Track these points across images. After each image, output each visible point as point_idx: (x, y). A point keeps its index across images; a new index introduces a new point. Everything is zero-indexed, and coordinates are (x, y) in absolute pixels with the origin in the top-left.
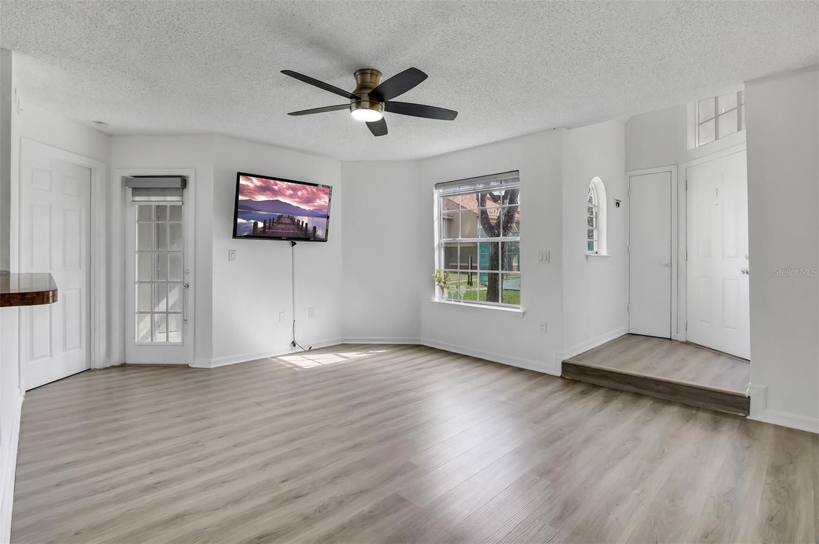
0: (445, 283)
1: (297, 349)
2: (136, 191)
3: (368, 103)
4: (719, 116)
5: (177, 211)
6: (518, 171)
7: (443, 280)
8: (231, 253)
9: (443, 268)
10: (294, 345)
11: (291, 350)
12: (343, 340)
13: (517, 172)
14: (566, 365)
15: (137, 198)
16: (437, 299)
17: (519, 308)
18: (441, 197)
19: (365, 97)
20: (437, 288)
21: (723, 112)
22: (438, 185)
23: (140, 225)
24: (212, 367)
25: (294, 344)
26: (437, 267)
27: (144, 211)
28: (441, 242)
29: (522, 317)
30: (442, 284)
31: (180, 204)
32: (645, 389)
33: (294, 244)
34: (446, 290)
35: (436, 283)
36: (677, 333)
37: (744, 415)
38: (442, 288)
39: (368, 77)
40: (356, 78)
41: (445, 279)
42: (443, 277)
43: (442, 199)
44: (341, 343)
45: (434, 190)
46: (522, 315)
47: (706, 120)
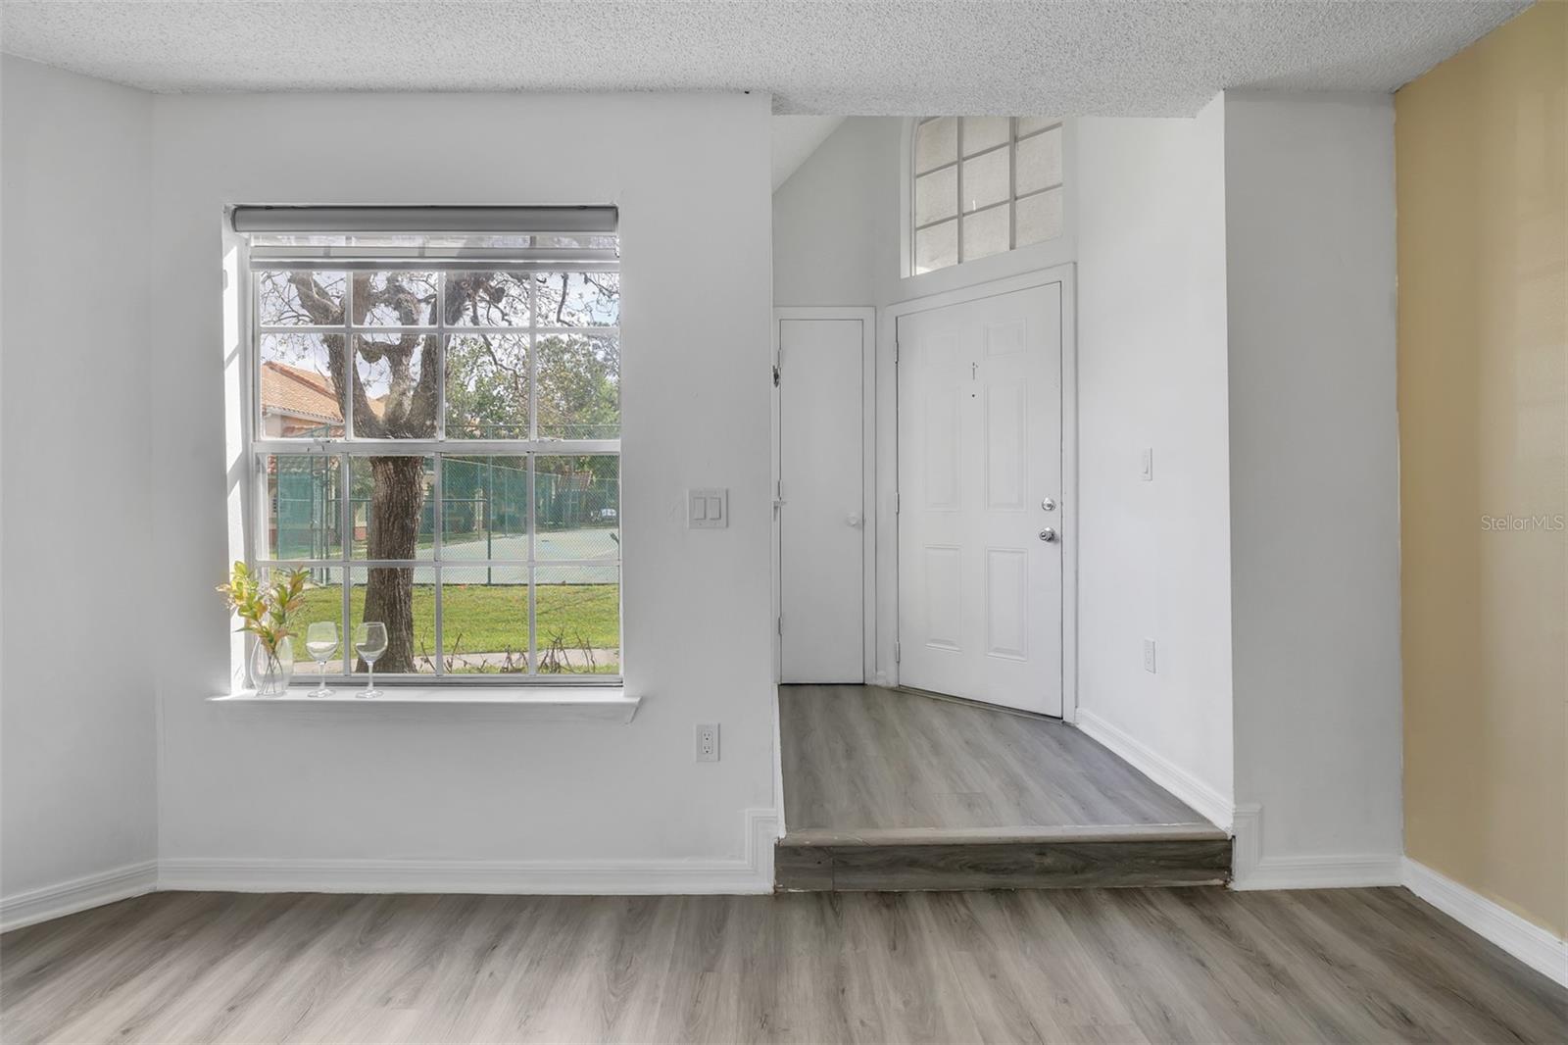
4: (964, 215)
6: (614, 208)
9: (265, 555)
13: (610, 214)
14: (789, 854)
16: (238, 684)
17: (614, 686)
18: (259, 264)
20: (242, 643)
21: (975, 209)
22: (242, 215)
26: (236, 553)
28: (258, 449)
29: (632, 721)
30: (269, 623)
32: (1013, 872)
35: (237, 621)
36: (876, 669)
37: (1222, 882)
38: (269, 640)
45: (227, 232)
46: (634, 709)
47: (932, 221)
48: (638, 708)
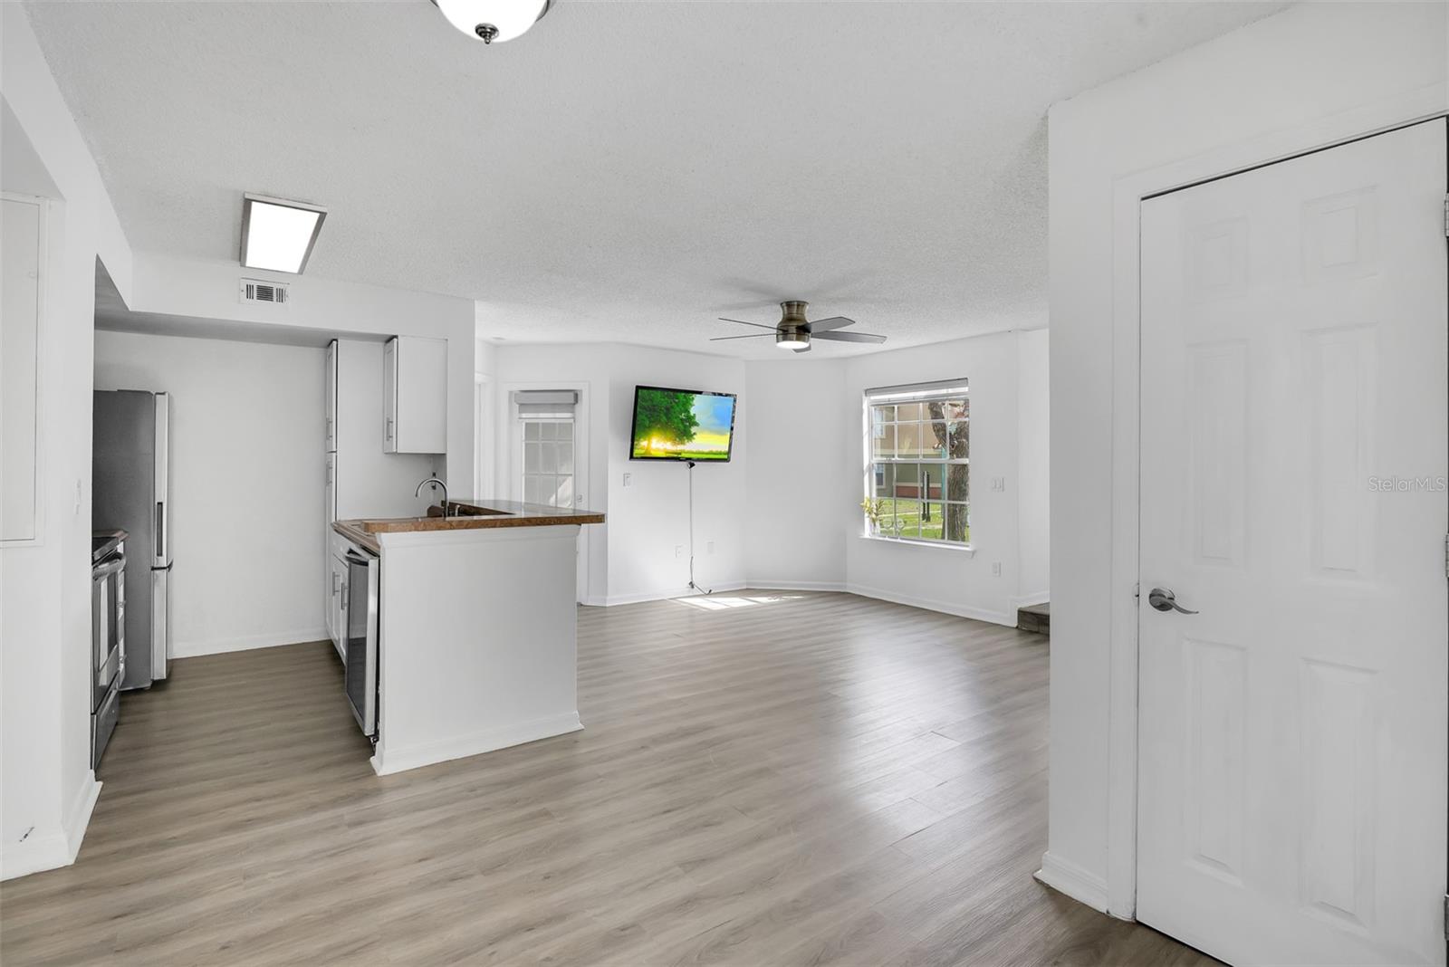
0: (877, 515)
1: (695, 590)
2: (524, 407)
3: (795, 336)
5: (567, 429)
7: (875, 511)
8: (626, 476)
9: (874, 495)
10: (693, 587)
11: (689, 591)
12: (748, 584)
14: (1023, 614)
15: (524, 415)
16: (867, 533)
17: (967, 546)
18: (873, 405)
19: (793, 330)
20: (867, 521)
22: (868, 392)
23: (526, 445)
24: (607, 605)
25: (692, 585)
26: (867, 495)
27: (531, 429)
28: (872, 462)
29: (972, 557)
30: (874, 516)
31: (572, 421)
33: (692, 465)
34: (878, 524)
35: (866, 515)
38: (874, 521)
39: (795, 310)
40: (783, 308)
41: (877, 510)
42: (875, 507)
43: (873, 408)
44: (745, 587)
45: (864, 397)
46: (971, 554)
48: (974, 553)
